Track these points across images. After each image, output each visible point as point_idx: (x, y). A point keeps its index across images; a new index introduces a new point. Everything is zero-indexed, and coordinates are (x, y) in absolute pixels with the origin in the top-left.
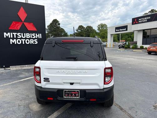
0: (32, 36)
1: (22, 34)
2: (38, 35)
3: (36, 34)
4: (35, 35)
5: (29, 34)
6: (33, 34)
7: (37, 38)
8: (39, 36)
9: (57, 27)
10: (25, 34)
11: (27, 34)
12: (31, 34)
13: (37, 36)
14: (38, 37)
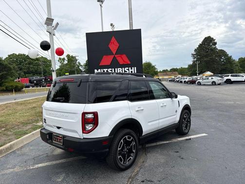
0: (125, 71)
1: (113, 69)
2: (131, 69)
3: (130, 68)
4: (128, 70)
5: (121, 69)
6: (126, 69)
7: (130, 72)
8: (133, 70)
9: (211, 49)
10: (116, 69)
11: (118, 69)
12: (123, 69)
13: (130, 70)
14: (132, 72)
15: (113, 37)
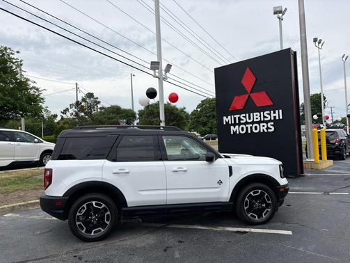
0: (264, 117)
1: (247, 115)
2: (274, 113)
3: (272, 112)
4: (270, 114)
5: (258, 114)
6: (266, 113)
7: (272, 118)
8: (277, 115)
10: (252, 114)
11: (255, 114)
12: (262, 113)
13: (273, 115)
14: (275, 117)
15: (248, 69)
